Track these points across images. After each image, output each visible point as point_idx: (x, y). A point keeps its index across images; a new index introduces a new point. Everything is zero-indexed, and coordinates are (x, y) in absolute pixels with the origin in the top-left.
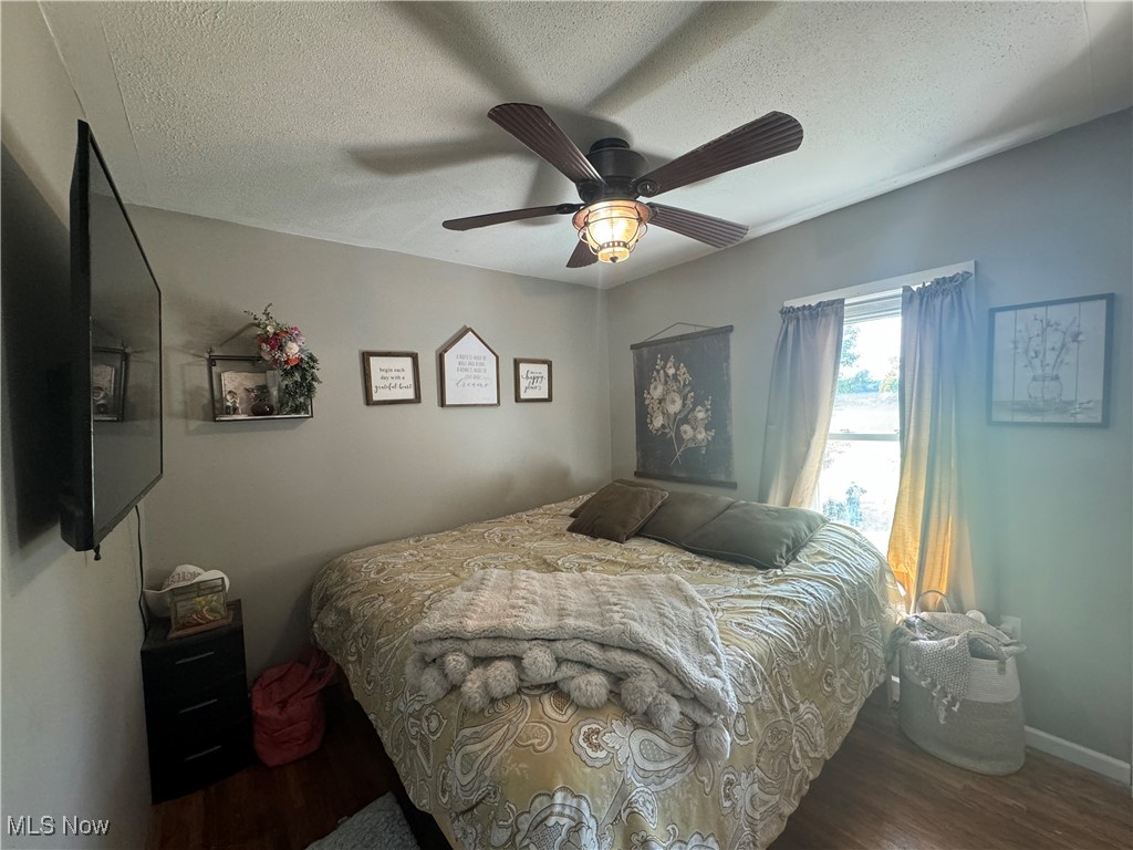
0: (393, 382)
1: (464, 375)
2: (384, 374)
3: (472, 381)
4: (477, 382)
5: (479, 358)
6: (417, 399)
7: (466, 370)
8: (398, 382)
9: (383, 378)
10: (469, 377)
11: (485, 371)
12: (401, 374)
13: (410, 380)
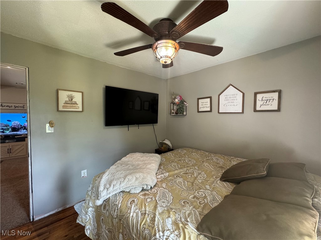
0: (204, 106)
1: (227, 102)
2: (202, 104)
3: (230, 104)
4: (232, 104)
5: (234, 95)
6: (211, 111)
7: (228, 100)
8: (206, 106)
9: (202, 105)
10: (229, 102)
11: (237, 99)
12: (207, 103)
13: (209, 105)
